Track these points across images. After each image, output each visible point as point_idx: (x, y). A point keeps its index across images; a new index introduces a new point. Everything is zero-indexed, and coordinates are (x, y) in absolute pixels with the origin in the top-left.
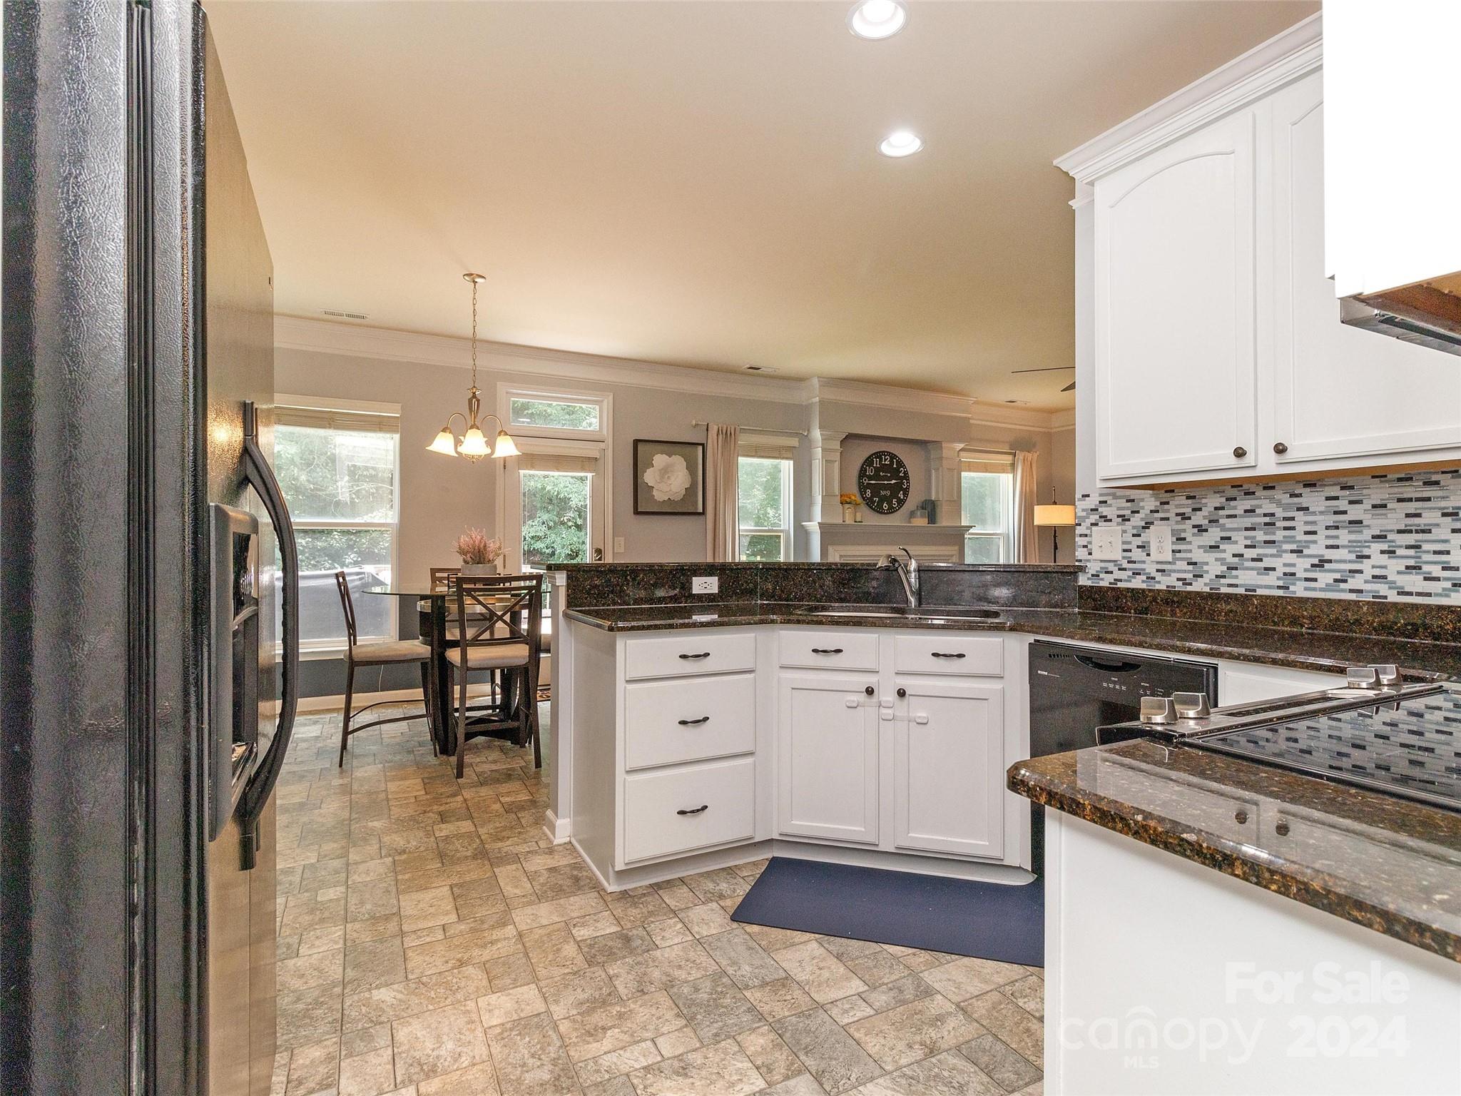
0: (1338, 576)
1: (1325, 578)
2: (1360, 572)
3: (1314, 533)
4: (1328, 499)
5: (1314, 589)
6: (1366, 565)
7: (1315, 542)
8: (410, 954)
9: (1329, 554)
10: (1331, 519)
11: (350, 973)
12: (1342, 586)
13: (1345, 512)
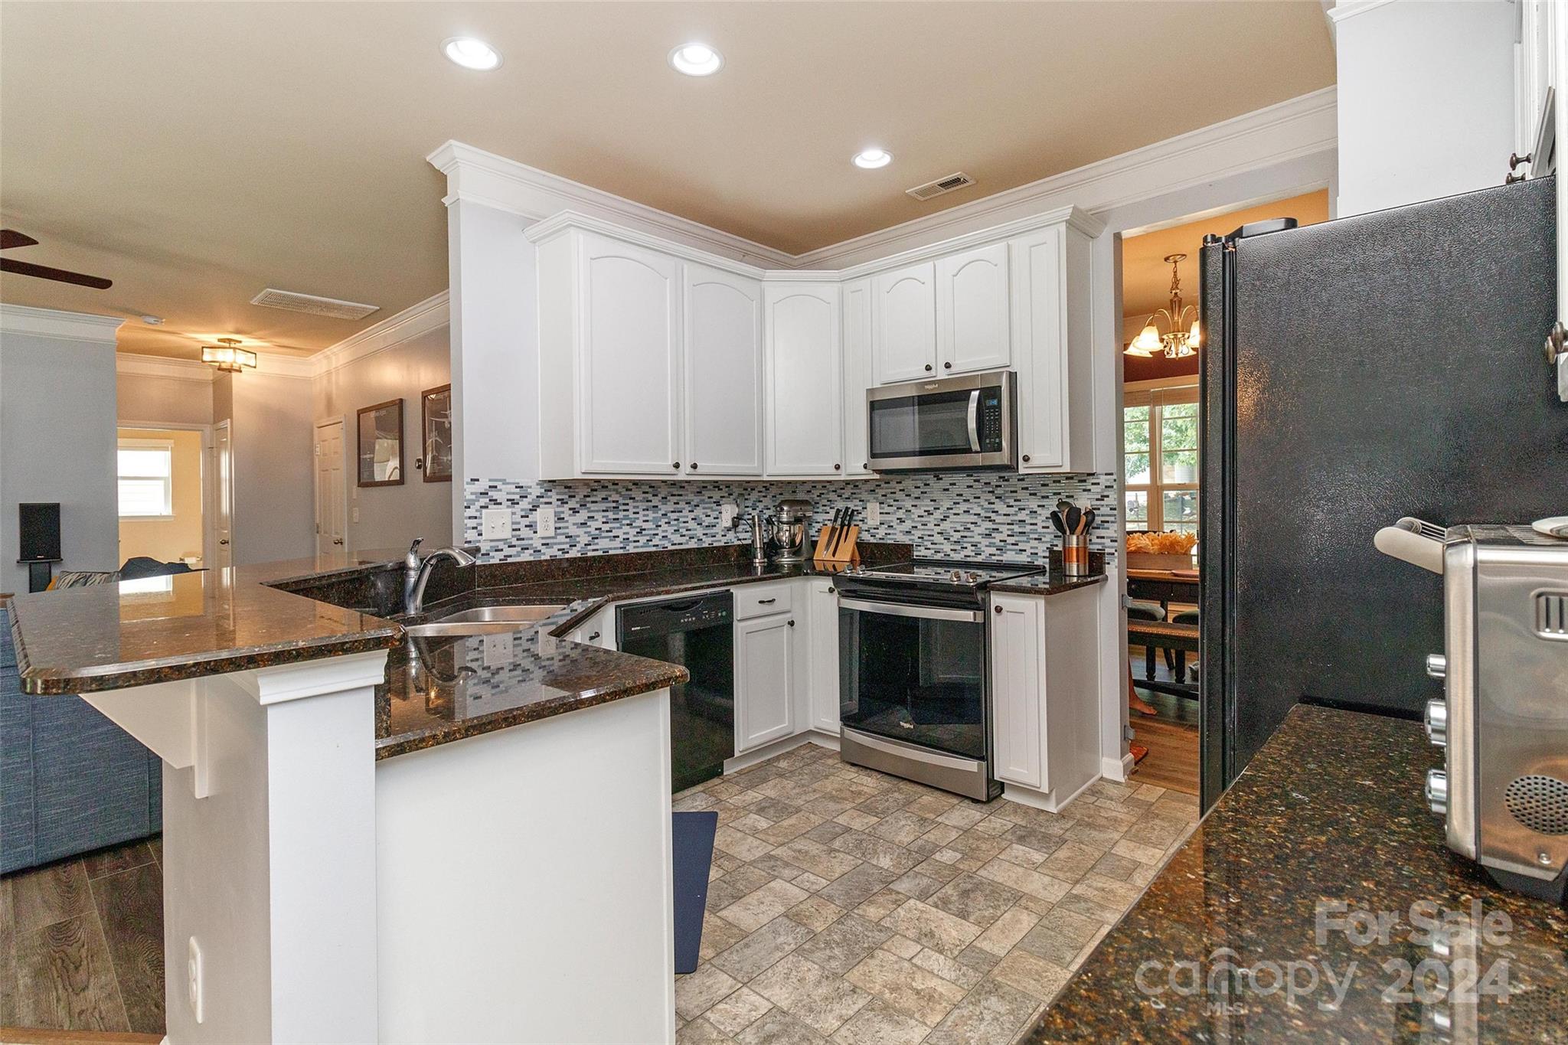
0: (648, 538)
1: (643, 540)
2: (657, 534)
3: (638, 513)
4: (644, 493)
5: (637, 547)
6: (659, 531)
7: (638, 518)
9: (645, 525)
10: (645, 505)
12: (650, 543)
13: (651, 501)
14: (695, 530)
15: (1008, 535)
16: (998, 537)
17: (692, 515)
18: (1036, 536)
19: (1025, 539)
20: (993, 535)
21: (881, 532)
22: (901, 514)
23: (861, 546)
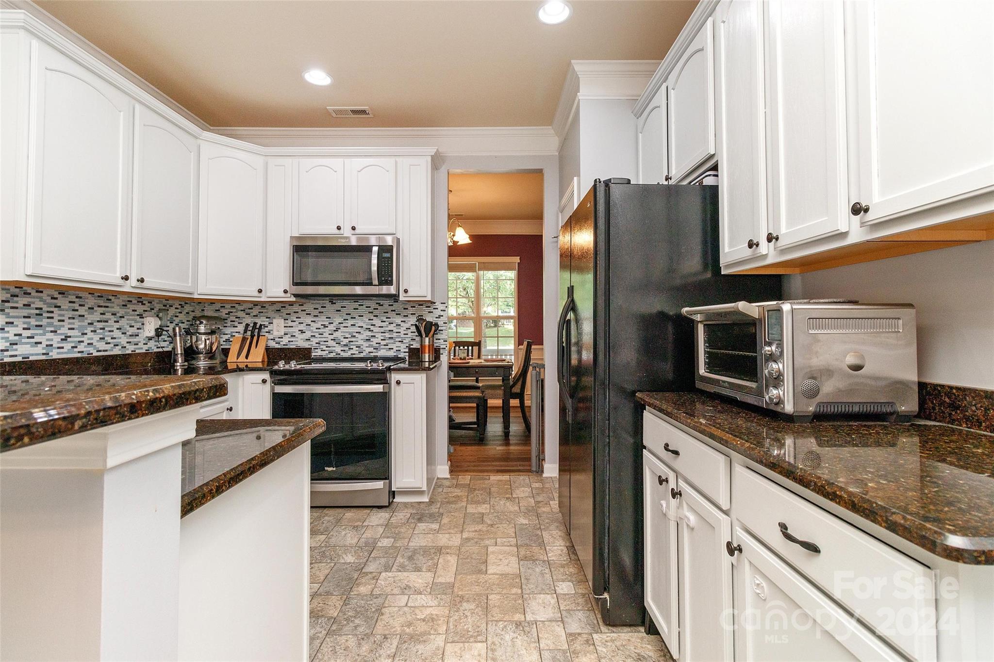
0: (73, 345)
1: (67, 346)
2: (83, 342)
3: (63, 321)
4: (70, 302)
5: (62, 353)
6: (85, 338)
8: (514, 535)
9: (70, 333)
10: (71, 314)
11: (539, 532)
12: (75, 350)
13: (77, 310)
14: (120, 338)
15: (382, 340)
16: (375, 340)
17: (117, 325)
18: (400, 340)
19: (392, 341)
20: (371, 340)
21: (285, 340)
22: (302, 327)
23: (268, 350)
